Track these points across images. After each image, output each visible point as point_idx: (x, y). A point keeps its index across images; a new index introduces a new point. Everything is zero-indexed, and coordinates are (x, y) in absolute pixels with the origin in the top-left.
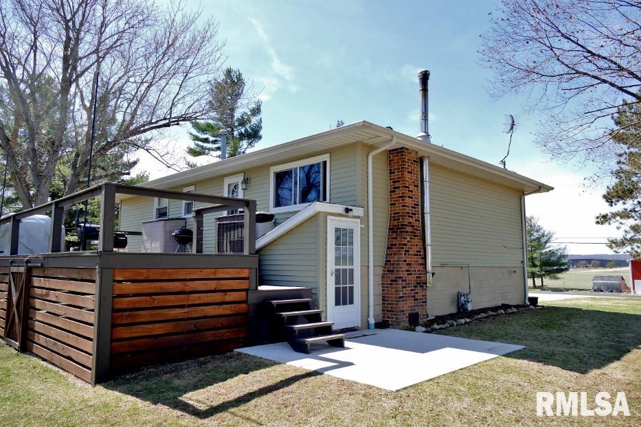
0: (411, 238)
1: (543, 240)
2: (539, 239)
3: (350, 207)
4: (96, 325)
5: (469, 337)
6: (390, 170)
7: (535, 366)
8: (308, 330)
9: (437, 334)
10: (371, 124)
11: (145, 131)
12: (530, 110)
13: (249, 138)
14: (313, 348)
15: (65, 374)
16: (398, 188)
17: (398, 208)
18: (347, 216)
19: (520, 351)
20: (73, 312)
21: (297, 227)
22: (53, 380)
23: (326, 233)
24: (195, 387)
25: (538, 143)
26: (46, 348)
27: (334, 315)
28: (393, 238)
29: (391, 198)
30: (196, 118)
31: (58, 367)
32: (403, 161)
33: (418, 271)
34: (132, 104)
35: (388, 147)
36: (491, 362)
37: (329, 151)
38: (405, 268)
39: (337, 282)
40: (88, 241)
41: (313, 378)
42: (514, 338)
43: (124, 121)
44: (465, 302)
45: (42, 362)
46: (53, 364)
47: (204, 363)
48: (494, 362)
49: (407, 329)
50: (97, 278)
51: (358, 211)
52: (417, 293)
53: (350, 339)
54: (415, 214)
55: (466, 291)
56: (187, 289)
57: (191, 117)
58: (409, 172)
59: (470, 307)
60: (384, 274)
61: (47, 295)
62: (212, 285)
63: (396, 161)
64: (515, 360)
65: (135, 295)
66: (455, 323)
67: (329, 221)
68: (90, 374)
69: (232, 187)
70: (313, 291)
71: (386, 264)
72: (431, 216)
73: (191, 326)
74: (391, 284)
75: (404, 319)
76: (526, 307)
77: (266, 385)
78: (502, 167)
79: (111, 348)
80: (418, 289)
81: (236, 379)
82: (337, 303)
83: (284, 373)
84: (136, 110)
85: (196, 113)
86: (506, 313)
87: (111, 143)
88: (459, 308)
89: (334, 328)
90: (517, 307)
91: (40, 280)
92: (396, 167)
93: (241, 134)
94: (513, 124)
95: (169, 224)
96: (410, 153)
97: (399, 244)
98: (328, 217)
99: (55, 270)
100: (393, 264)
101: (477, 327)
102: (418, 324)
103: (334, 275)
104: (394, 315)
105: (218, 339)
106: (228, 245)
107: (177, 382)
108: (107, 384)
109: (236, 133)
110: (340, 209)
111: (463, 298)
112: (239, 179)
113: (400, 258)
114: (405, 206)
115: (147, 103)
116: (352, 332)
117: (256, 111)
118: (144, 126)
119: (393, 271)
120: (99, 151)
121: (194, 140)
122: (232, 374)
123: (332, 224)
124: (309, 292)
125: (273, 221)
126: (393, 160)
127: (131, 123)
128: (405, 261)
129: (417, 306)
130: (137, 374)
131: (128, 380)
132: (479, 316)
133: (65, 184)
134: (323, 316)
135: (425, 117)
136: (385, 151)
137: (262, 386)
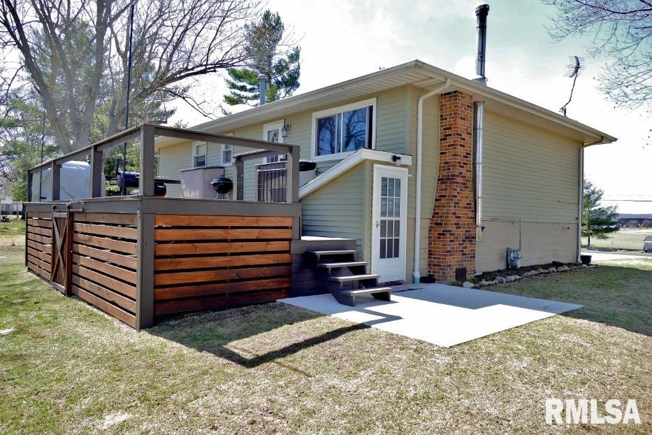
0: (461, 190)
1: (593, 197)
2: (588, 196)
3: (398, 155)
4: (139, 271)
5: (521, 294)
6: (442, 116)
7: (596, 327)
8: (352, 282)
9: (486, 290)
10: (424, 63)
11: (181, 78)
12: (595, 53)
13: (287, 86)
14: (357, 301)
15: (110, 318)
16: (450, 135)
17: (448, 158)
18: (395, 165)
19: (578, 310)
20: (116, 258)
21: (341, 175)
22: (99, 324)
23: (373, 182)
24: (240, 336)
25: (601, 89)
26: (92, 293)
27: (379, 268)
28: (442, 190)
29: (441, 147)
30: (233, 65)
31: (103, 311)
32: (456, 106)
33: (468, 224)
34: (168, 50)
35: (440, 90)
36: (548, 321)
37: (376, 95)
38: (453, 220)
39: (383, 234)
40: (127, 188)
41: (360, 331)
42: (569, 296)
43: (160, 67)
44: (515, 258)
45: (89, 306)
46: (99, 309)
47: (248, 312)
48: (552, 320)
49: (453, 284)
50: (139, 224)
51: (406, 160)
52: (466, 247)
53: (395, 292)
54: (466, 164)
55: (516, 247)
56: (229, 237)
57: (227, 64)
58: (462, 118)
59: (519, 264)
60: (431, 227)
61: (90, 240)
62: (254, 234)
63: (448, 106)
64: (574, 320)
65: (177, 242)
66: (505, 280)
67: (375, 170)
68: (135, 319)
69: (272, 134)
70: (358, 243)
71: (433, 217)
72: (483, 167)
73: (233, 274)
74: (439, 238)
75: (451, 274)
76: (578, 265)
77: (312, 337)
78: (563, 114)
79: (155, 295)
80: (467, 244)
81: (281, 329)
82: (382, 256)
83: (330, 325)
84: (171, 55)
85: (233, 59)
86: (558, 272)
87: (147, 90)
88: (508, 265)
89: (380, 281)
90: (569, 265)
91: (83, 226)
92: (448, 113)
93: (278, 82)
94: (577, 68)
95: (208, 172)
96: (464, 97)
97: (449, 196)
98: (375, 165)
99: (96, 215)
100: (441, 217)
101: (529, 285)
102: (465, 280)
103: (379, 226)
104: (441, 269)
105: (261, 288)
106: (269, 193)
107: (221, 330)
108: (151, 329)
109: (273, 81)
110: (387, 157)
111: (512, 255)
112: (279, 126)
113: (449, 210)
114: (456, 155)
115: (183, 49)
116: (398, 286)
117: (295, 57)
118: (180, 72)
119: (441, 224)
120: (135, 99)
121: (230, 88)
122: (277, 324)
123: (379, 172)
124: (353, 244)
125: (316, 169)
126: (446, 105)
127: (167, 70)
128: (454, 214)
129: (465, 261)
130: (180, 321)
131: (173, 327)
132: (530, 274)
133: (103, 133)
134: (367, 268)
135: (482, 57)
136: (436, 95)
137: (308, 337)
